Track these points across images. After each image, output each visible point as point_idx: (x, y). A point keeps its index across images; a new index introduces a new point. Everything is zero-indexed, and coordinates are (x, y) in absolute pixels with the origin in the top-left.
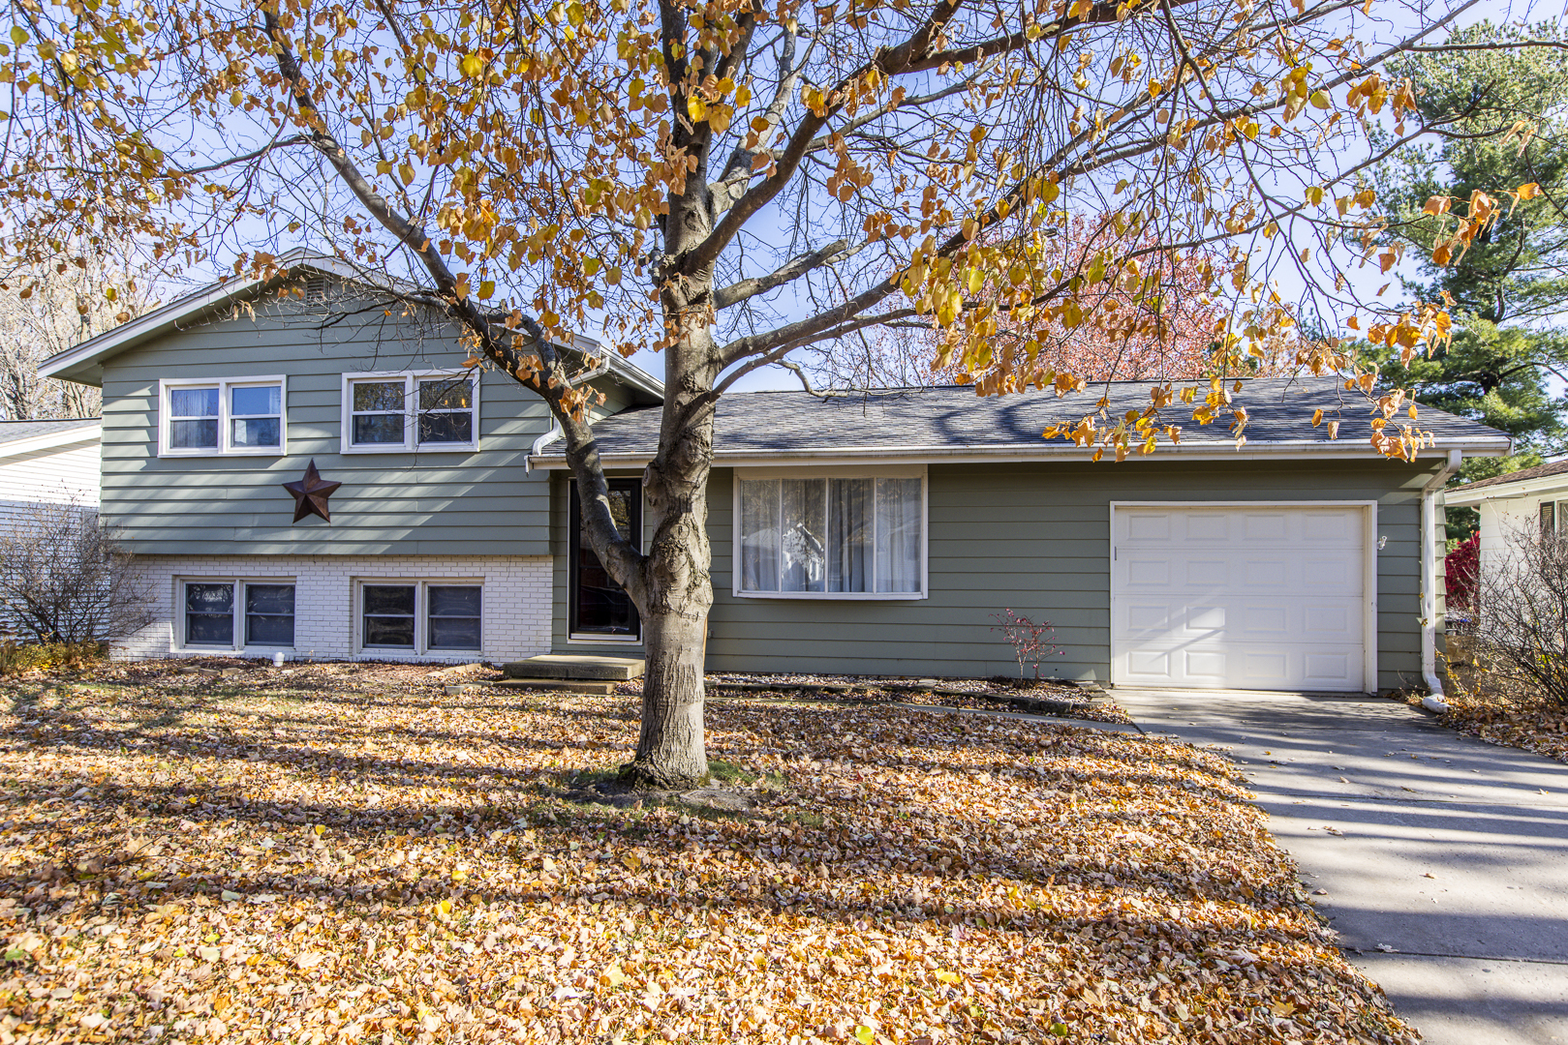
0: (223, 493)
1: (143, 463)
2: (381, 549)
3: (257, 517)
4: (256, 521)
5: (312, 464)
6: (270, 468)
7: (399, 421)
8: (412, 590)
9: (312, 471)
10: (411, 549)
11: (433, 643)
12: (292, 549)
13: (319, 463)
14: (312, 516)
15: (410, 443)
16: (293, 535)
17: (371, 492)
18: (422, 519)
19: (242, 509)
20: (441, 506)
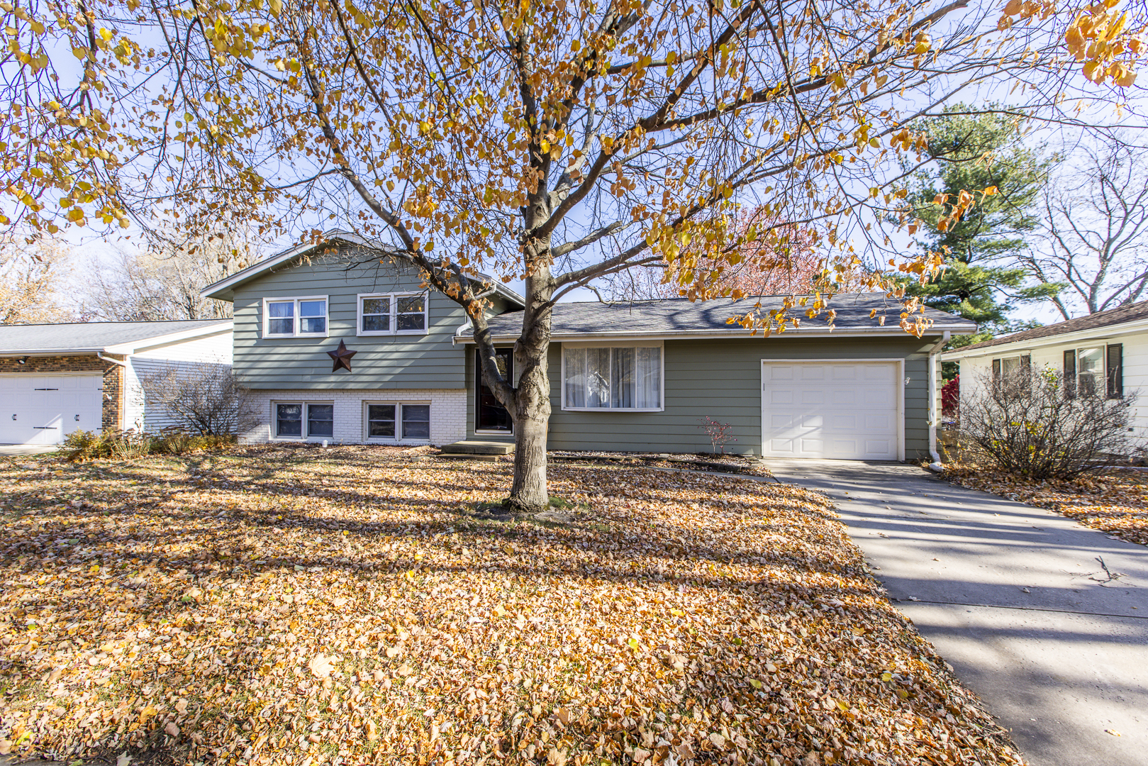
0: (296, 357)
1: (255, 342)
2: (377, 386)
3: (314, 369)
4: (313, 371)
5: (342, 342)
6: (320, 344)
7: (387, 319)
8: (393, 407)
9: (342, 345)
10: (392, 386)
11: (405, 435)
12: (332, 386)
13: (346, 341)
14: (342, 369)
15: (392, 330)
16: (332, 379)
17: (372, 356)
18: (399, 370)
19: (306, 365)
20: (408, 363)
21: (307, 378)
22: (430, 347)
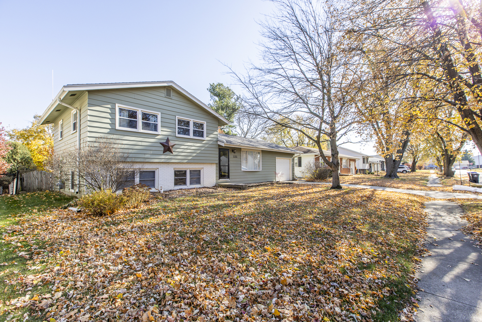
0: (140, 143)
1: (108, 130)
2: (186, 161)
3: (152, 151)
4: (151, 152)
5: (168, 138)
6: (156, 138)
7: (188, 130)
8: (186, 171)
9: (168, 140)
10: (192, 161)
11: (191, 184)
12: (162, 161)
13: (170, 138)
14: (168, 152)
15: (191, 136)
16: (163, 157)
17: (182, 147)
18: (194, 155)
19: (146, 149)
20: (198, 152)
21: (147, 156)
22: (207, 146)
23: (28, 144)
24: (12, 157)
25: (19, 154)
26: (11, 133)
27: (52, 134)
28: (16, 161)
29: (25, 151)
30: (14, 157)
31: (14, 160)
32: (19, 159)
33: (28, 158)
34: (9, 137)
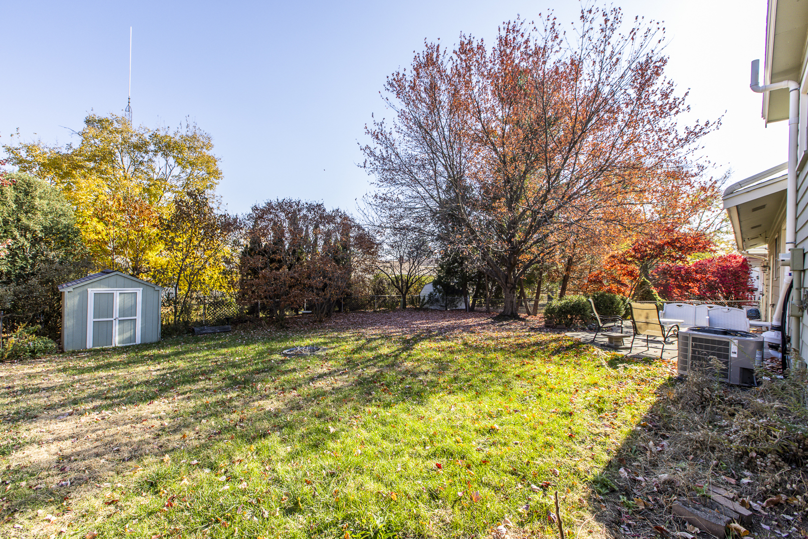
23: (68, 189)
24: (19, 220)
25: (39, 214)
26: (23, 154)
27: (132, 169)
28: (29, 236)
29: (58, 206)
30: (24, 220)
31: (25, 229)
32: (38, 228)
33: (67, 227)
34: (17, 168)
